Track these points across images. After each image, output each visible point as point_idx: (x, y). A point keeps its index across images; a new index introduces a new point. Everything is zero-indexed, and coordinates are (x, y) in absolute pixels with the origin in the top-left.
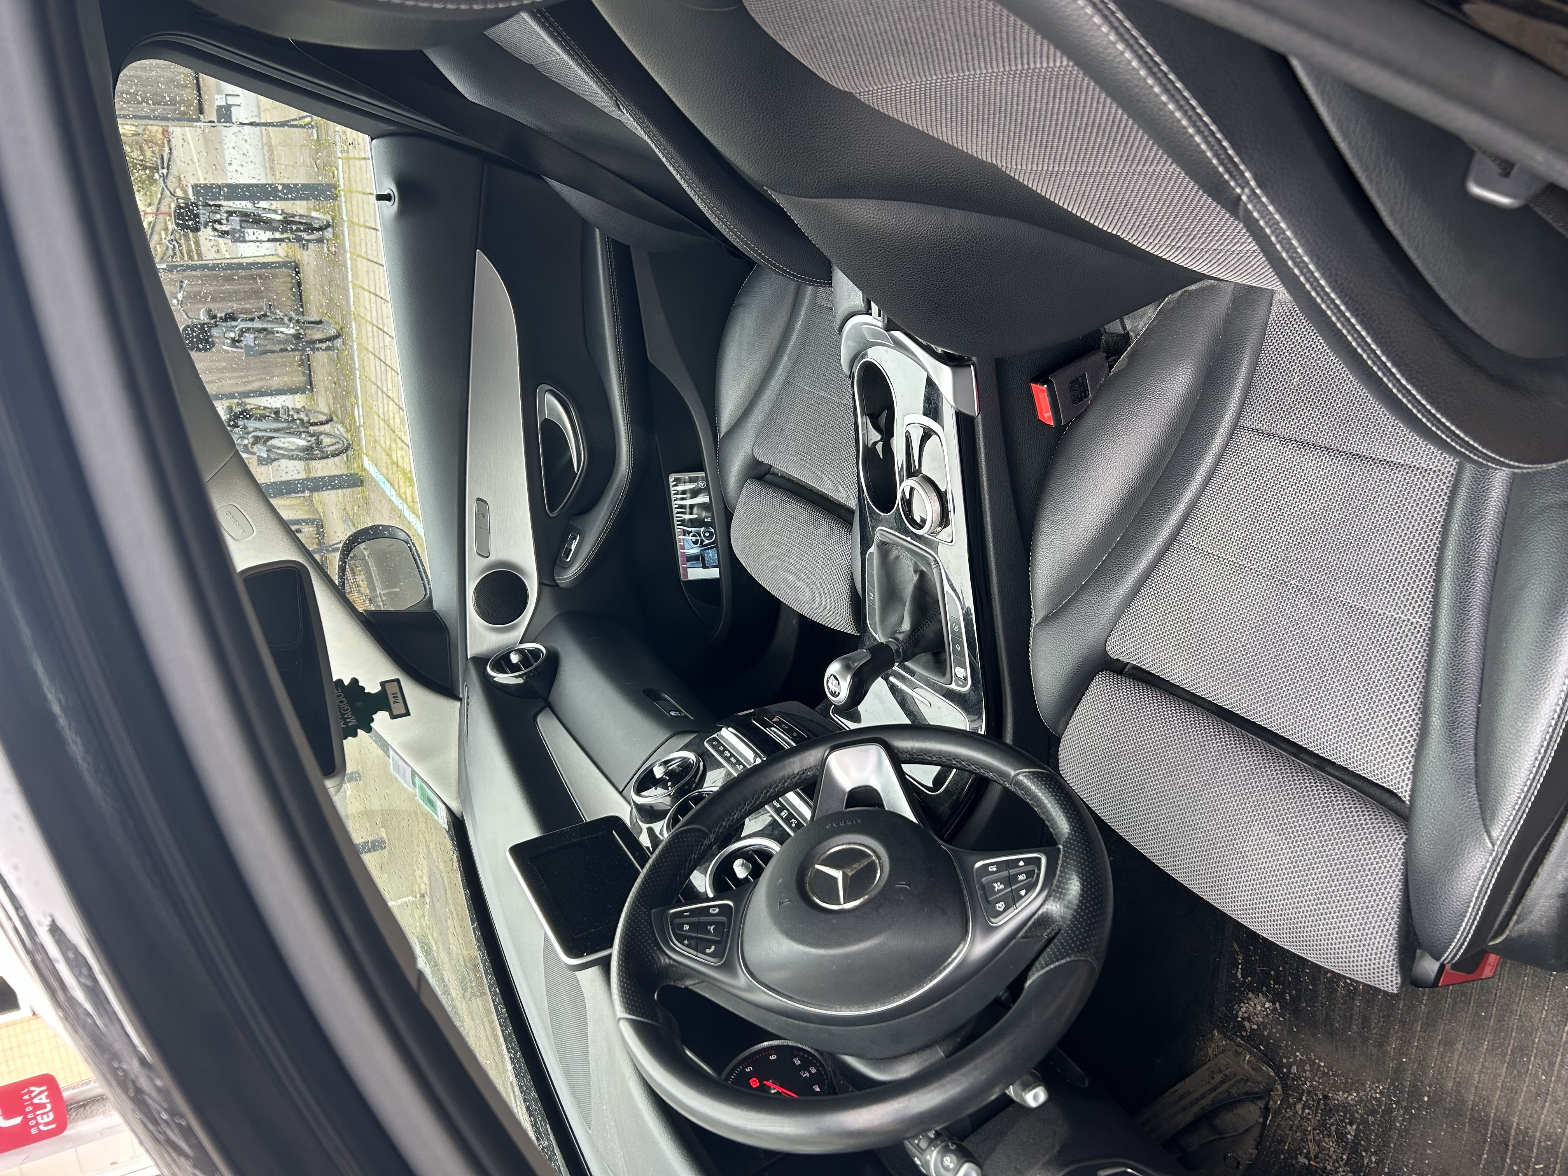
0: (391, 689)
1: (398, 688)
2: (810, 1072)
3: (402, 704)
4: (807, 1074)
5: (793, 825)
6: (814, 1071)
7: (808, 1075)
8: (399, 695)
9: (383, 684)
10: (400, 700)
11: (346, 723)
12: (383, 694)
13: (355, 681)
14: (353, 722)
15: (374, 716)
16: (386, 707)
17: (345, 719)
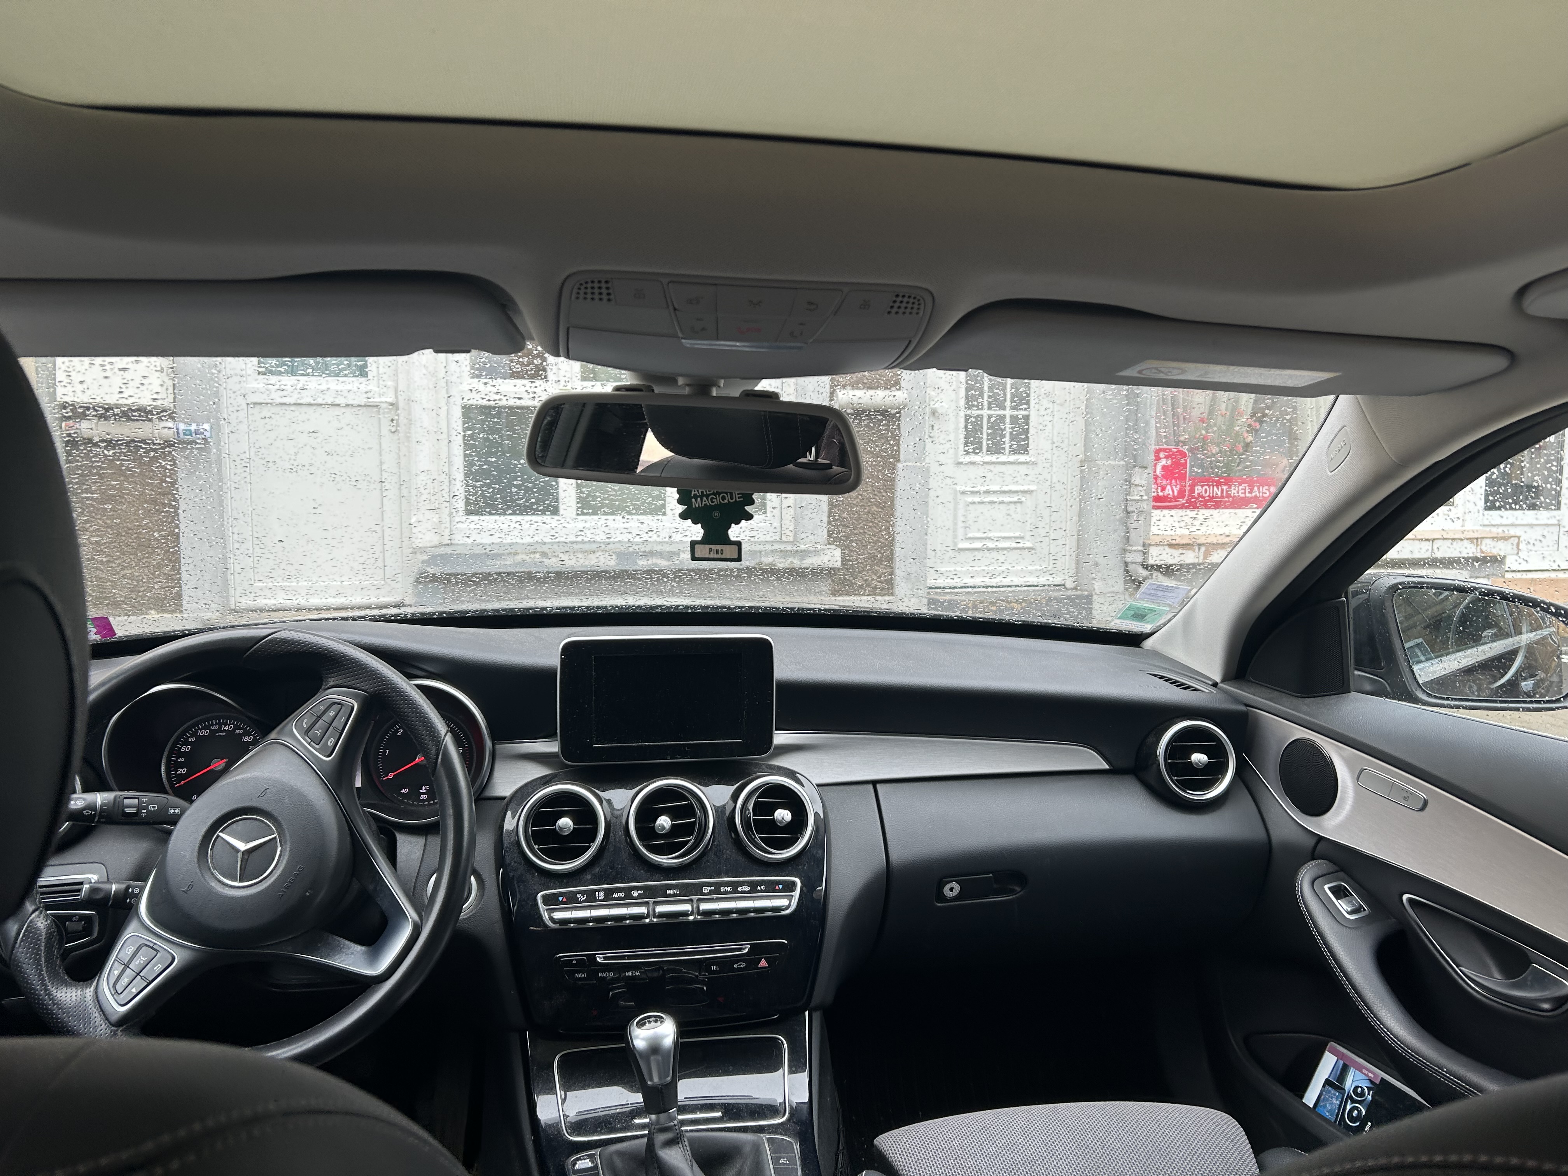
0: (730, 551)
1: (728, 557)
2: (424, 793)
3: (707, 556)
4: (423, 790)
5: (579, 896)
6: (423, 797)
7: (421, 791)
8: (719, 556)
9: (738, 544)
10: (712, 556)
11: (696, 497)
12: (727, 541)
13: (749, 517)
14: (696, 503)
15: (699, 525)
16: (707, 540)
17: (701, 497)
